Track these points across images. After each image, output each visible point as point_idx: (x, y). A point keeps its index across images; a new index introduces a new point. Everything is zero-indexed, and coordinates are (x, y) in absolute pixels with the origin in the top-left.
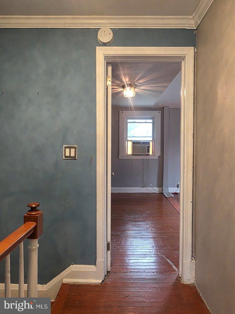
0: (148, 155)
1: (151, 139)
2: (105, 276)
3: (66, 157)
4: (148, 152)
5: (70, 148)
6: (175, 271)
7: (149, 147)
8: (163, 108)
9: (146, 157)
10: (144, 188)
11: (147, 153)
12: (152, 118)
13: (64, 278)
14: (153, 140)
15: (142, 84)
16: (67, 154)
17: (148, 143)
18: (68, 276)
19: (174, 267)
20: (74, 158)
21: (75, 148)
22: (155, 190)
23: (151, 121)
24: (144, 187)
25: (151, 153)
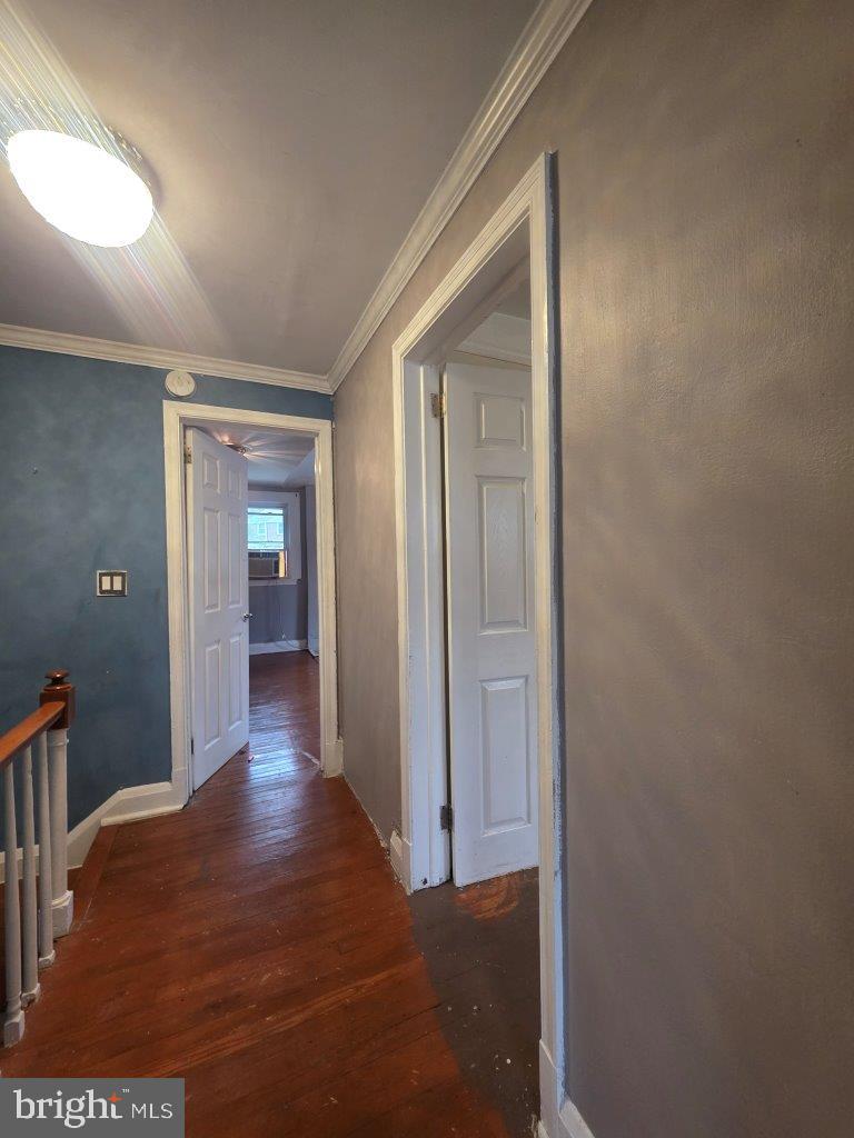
0: (275, 578)
1: (282, 546)
2: (190, 798)
3: (102, 592)
4: (277, 571)
5: (112, 575)
6: (314, 764)
7: (277, 563)
8: (304, 487)
9: (272, 583)
10: (272, 644)
11: (274, 575)
12: (284, 507)
13: (104, 816)
14: (286, 548)
15: (256, 449)
16: (106, 586)
17: (276, 555)
18: (111, 812)
19: (314, 761)
20: (121, 593)
21: (123, 575)
22: (293, 645)
23: (281, 512)
24: (271, 640)
25: (282, 574)
